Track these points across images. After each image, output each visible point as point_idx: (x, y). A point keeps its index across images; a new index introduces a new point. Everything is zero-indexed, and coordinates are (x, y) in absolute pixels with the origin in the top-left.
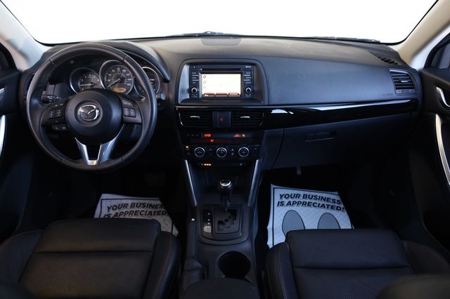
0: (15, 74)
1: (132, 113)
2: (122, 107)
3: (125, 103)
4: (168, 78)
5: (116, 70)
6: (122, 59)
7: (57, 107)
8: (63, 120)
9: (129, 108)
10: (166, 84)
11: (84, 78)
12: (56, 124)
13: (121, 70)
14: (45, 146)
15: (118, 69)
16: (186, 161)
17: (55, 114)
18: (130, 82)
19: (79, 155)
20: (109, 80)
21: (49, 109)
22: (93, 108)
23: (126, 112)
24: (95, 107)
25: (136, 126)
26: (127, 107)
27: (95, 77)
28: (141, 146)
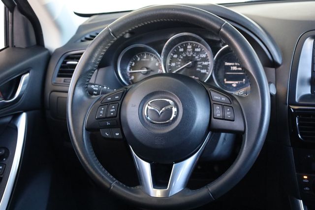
0: (44, 54)
1: (228, 114)
2: (211, 104)
3: (216, 96)
4: (278, 59)
5: (185, 49)
6: (218, 27)
7: (110, 101)
8: (118, 121)
9: (223, 106)
10: (273, 69)
11: (136, 61)
12: (106, 127)
13: (193, 48)
14: (88, 161)
15: (189, 47)
16: (301, 202)
17: (107, 111)
18: (206, 67)
19: (135, 179)
20: (173, 64)
21: (99, 103)
22: (168, 104)
23: (218, 112)
24: (171, 102)
25: (223, 135)
26: (219, 103)
27: (152, 59)
28: (239, 170)
